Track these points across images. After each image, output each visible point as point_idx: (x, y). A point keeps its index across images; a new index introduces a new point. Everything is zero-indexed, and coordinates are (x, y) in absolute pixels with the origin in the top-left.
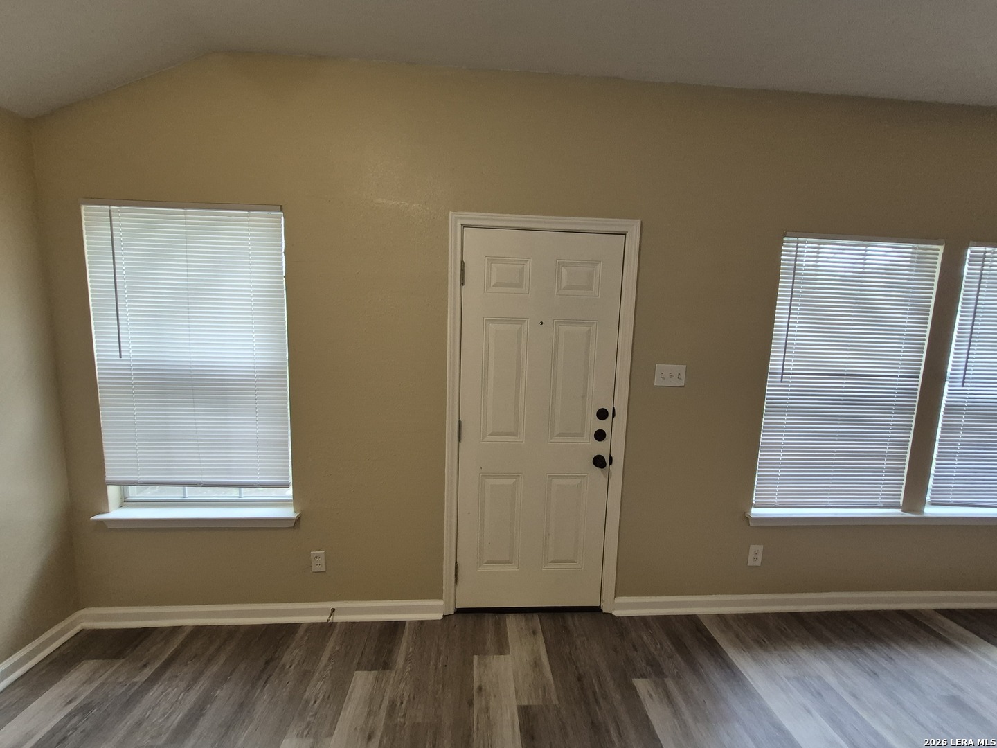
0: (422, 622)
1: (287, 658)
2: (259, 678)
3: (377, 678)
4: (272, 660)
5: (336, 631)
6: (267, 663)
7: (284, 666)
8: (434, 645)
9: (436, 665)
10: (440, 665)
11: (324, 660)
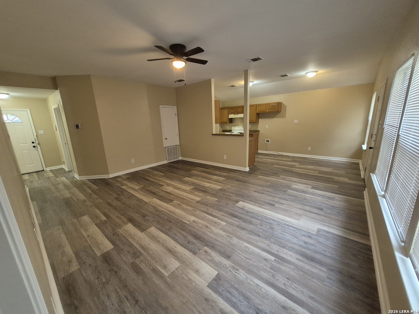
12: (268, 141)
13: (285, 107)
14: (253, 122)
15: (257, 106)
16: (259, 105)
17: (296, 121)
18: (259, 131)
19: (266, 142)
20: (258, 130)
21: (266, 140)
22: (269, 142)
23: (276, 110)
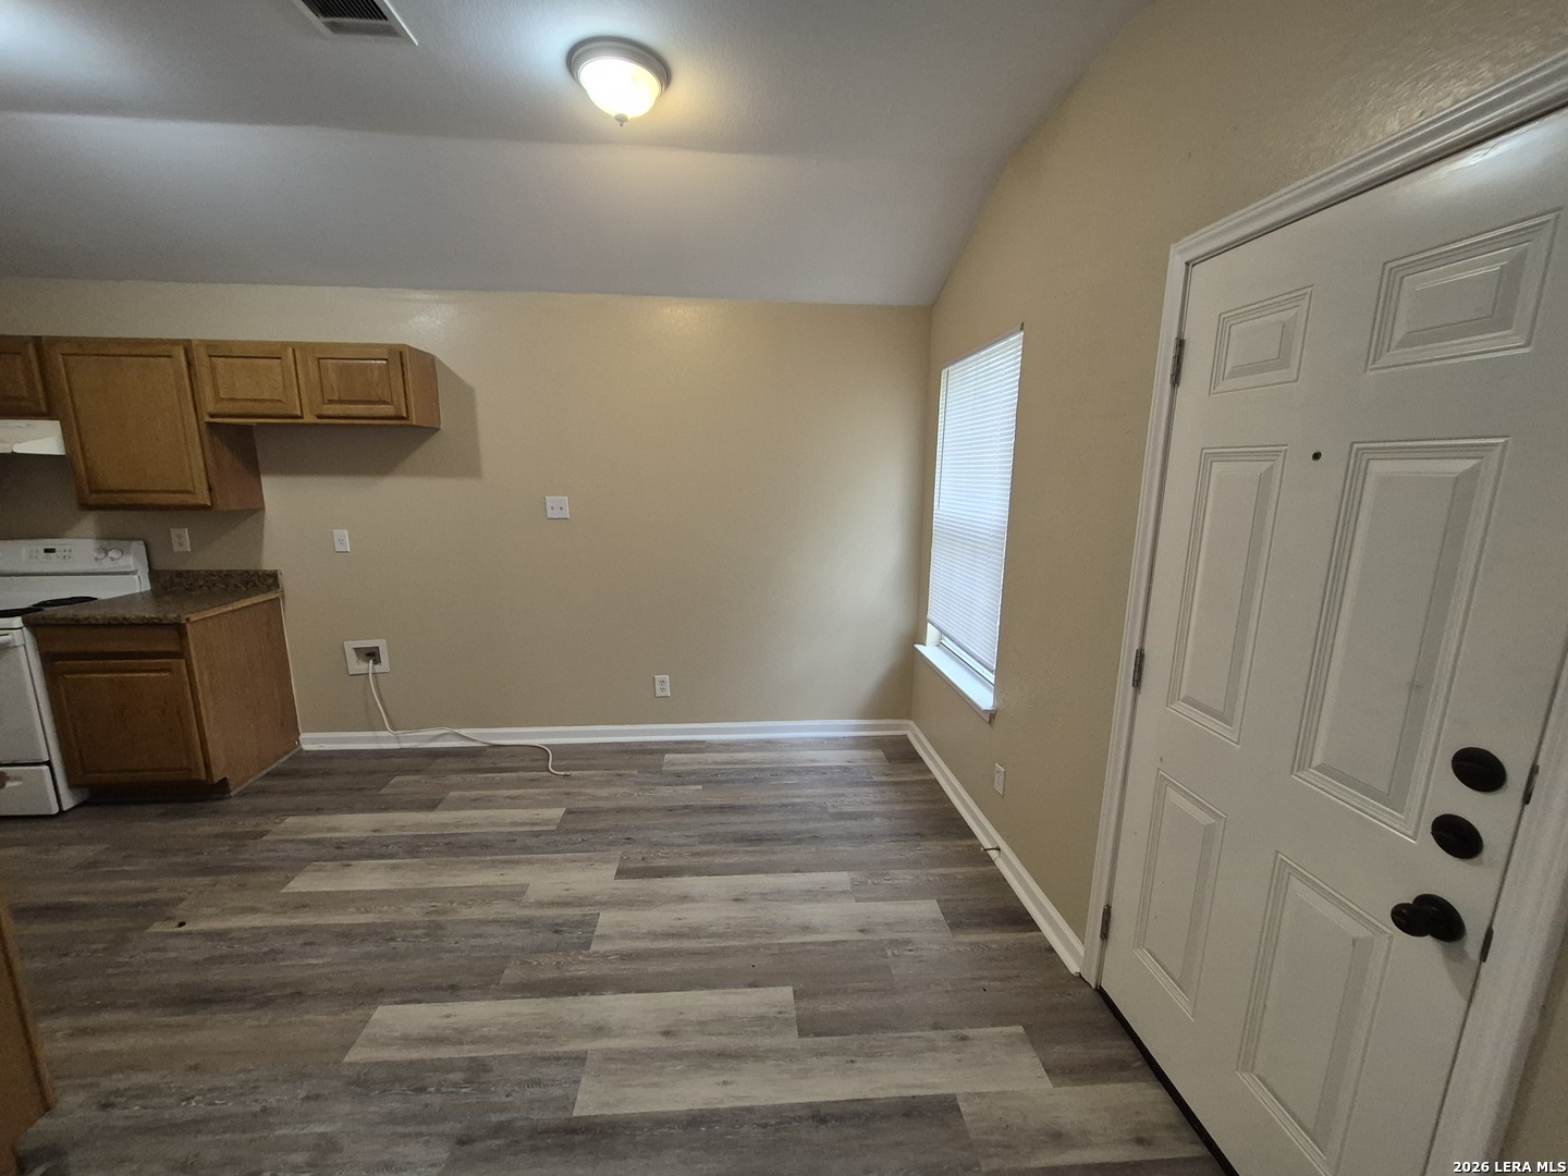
0: (1051, 950)
1: (926, 844)
2: (890, 835)
3: (935, 921)
4: (922, 836)
5: (984, 869)
6: (917, 834)
7: (919, 846)
8: (1016, 971)
9: (982, 978)
10: (984, 983)
11: (942, 871)
12: (372, 655)
13: (466, 393)
14: (189, 500)
15: (200, 355)
16: (217, 350)
17: (558, 505)
18: (274, 575)
19: (358, 666)
20: (268, 565)
21: (350, 646)
22: (377, 661)
23: (388, 410)
